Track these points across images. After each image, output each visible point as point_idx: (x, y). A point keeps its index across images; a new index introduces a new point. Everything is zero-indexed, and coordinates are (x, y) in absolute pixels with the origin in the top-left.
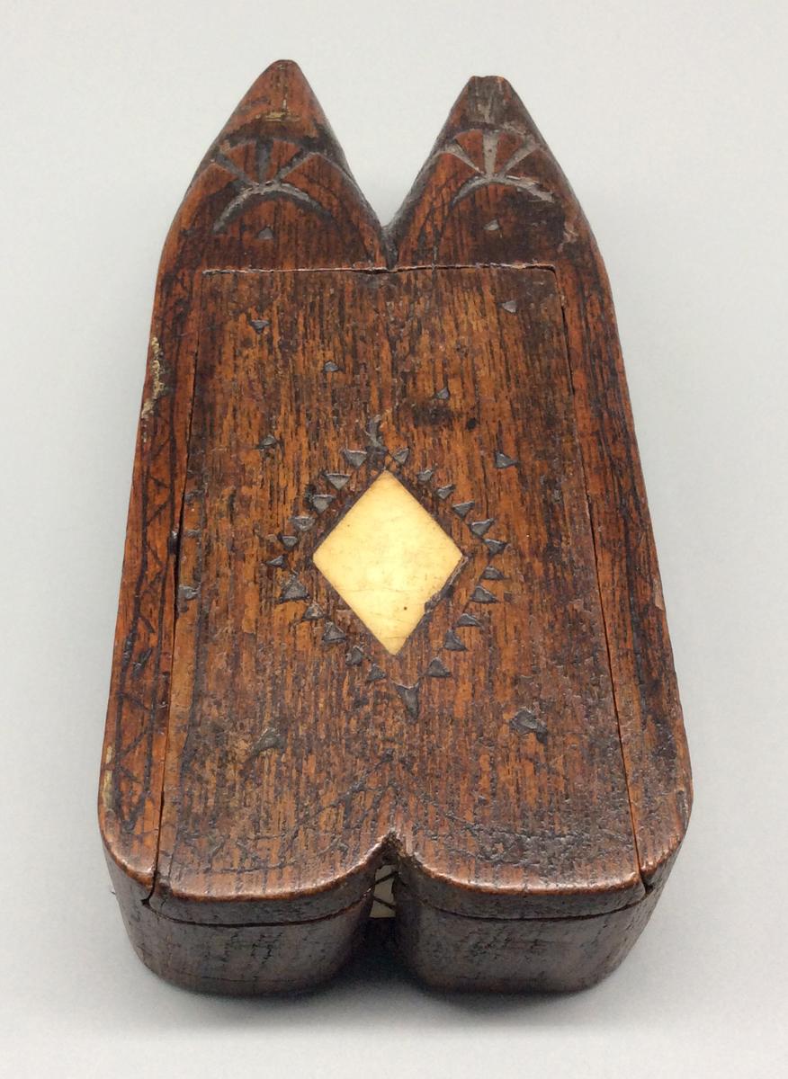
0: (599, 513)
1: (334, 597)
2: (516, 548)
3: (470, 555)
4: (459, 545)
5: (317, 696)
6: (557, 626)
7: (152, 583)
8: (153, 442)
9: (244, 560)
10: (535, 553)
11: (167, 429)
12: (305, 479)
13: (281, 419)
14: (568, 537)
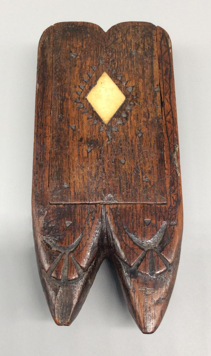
0: (49, 111)
1: (120, 88)
2: (72, 101)
3: (85, 99)
4: (87, 101)
5: (123, 62)
6: (64, 79)
7: (167, 92)
8: (174, 136)
9: (144, 98)
10: (67, 99)
11: (170, 141)
12: (129, 122)
13: (137, 143)
14: (58, 104)
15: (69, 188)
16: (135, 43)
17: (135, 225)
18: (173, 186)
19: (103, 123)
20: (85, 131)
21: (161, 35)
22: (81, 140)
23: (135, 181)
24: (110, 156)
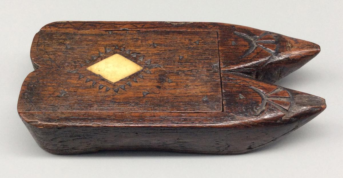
1: (106, 58)
2: (116, 95)
4: (118, 82)
5: (78, 55)
6: (90, 102)
7: (114, 26)
8: (157, 24)
9: (118, 41)
10: (114, 99)
11: (161, 26)
12: (142, 52)
13: (162, 47)
14: (118, 107)
15: (207, 96)
16: (58, 45)
17: (237, 51)
18: (202, 26)
19: (142, 71)
20: (149, 84)
21: (51, 27)
22: (159, 87)
23: (199, 50)
24: (176, 66)
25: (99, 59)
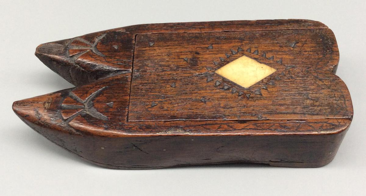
0: (228, 29)
1: (258, 83)
4: (240, 57)
5: (291, 86)
6: (264, 39)
7: (257, 126)
8: (202, 131)
9: (248, 104)
10: (241, 42)
11: (197, 127)
12: (218, 91)
13: (194, 97)
14: (236, 36)
15: (150, 46)
16: (319, 97)
17: (109, 95)
18: (145, 128)
19: (216, 70)
20: (207, 56)
22: (197, 53)
23: (152, 95)
24: (180, 75)
25: (265, 81)
